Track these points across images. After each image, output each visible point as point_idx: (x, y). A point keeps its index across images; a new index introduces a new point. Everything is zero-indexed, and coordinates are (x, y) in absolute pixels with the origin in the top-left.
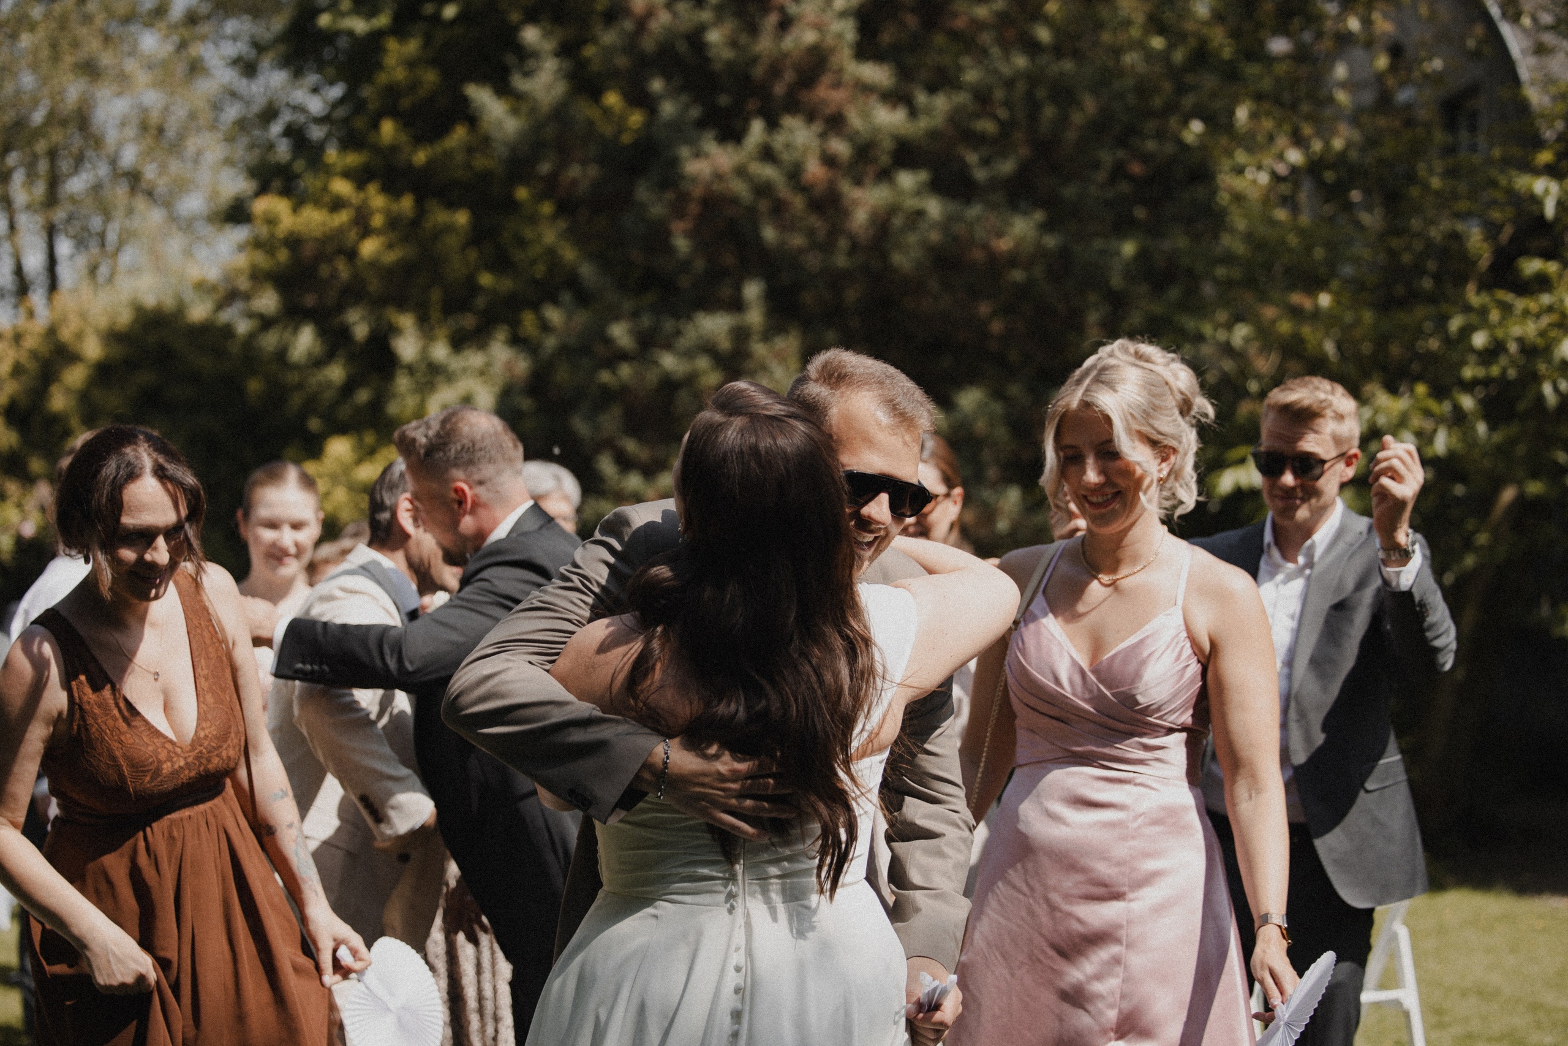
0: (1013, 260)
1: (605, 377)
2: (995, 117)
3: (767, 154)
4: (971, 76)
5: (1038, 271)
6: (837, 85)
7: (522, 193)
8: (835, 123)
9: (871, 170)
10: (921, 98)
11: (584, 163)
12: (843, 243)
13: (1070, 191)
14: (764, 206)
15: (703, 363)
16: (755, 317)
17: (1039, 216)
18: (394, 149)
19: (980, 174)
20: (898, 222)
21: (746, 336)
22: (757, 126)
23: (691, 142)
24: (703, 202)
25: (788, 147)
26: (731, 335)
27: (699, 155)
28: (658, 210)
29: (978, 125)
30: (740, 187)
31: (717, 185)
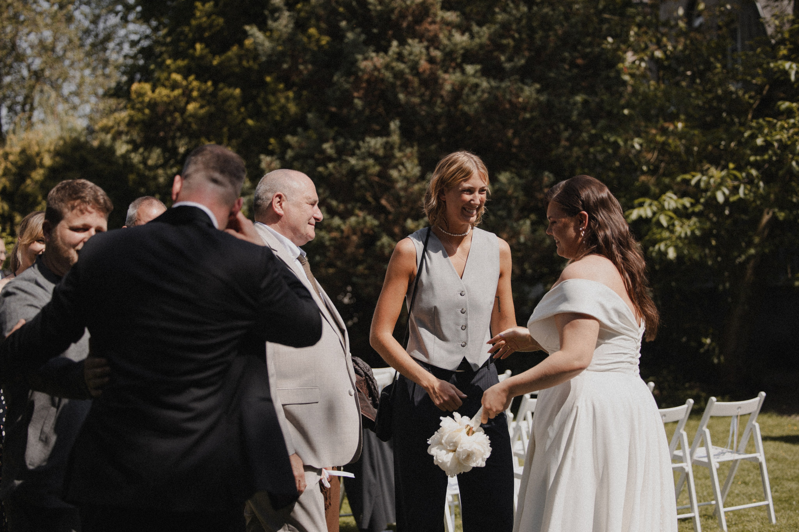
0: (524, 108)
1: (321, 169)
2: (513, 38)
3: (400, 57)
4: (500, 17)
5: (536, 113)
6: (433, 22)
7: (268, 79)
8: (433, 42)
9: (453, 64)
10: (475, 28)
11: (305, 63)
12: (439, 101)
13: (552, 74)
14: (398, 83)
15: (371, 161)
16: (395, 138)
17: (538, 86)
18: (202, 57)
19: (508, 66)
20: (466, 90)
21: (392, 148)
22: (395, 43)
23: (363, 53)
24: (368, 81)
25: (411, 54)
26: (385, 148)
27: (366, 59)
28: (347, 86)
29: (505, 42)
30: (388, 75)
31: (376, 73)
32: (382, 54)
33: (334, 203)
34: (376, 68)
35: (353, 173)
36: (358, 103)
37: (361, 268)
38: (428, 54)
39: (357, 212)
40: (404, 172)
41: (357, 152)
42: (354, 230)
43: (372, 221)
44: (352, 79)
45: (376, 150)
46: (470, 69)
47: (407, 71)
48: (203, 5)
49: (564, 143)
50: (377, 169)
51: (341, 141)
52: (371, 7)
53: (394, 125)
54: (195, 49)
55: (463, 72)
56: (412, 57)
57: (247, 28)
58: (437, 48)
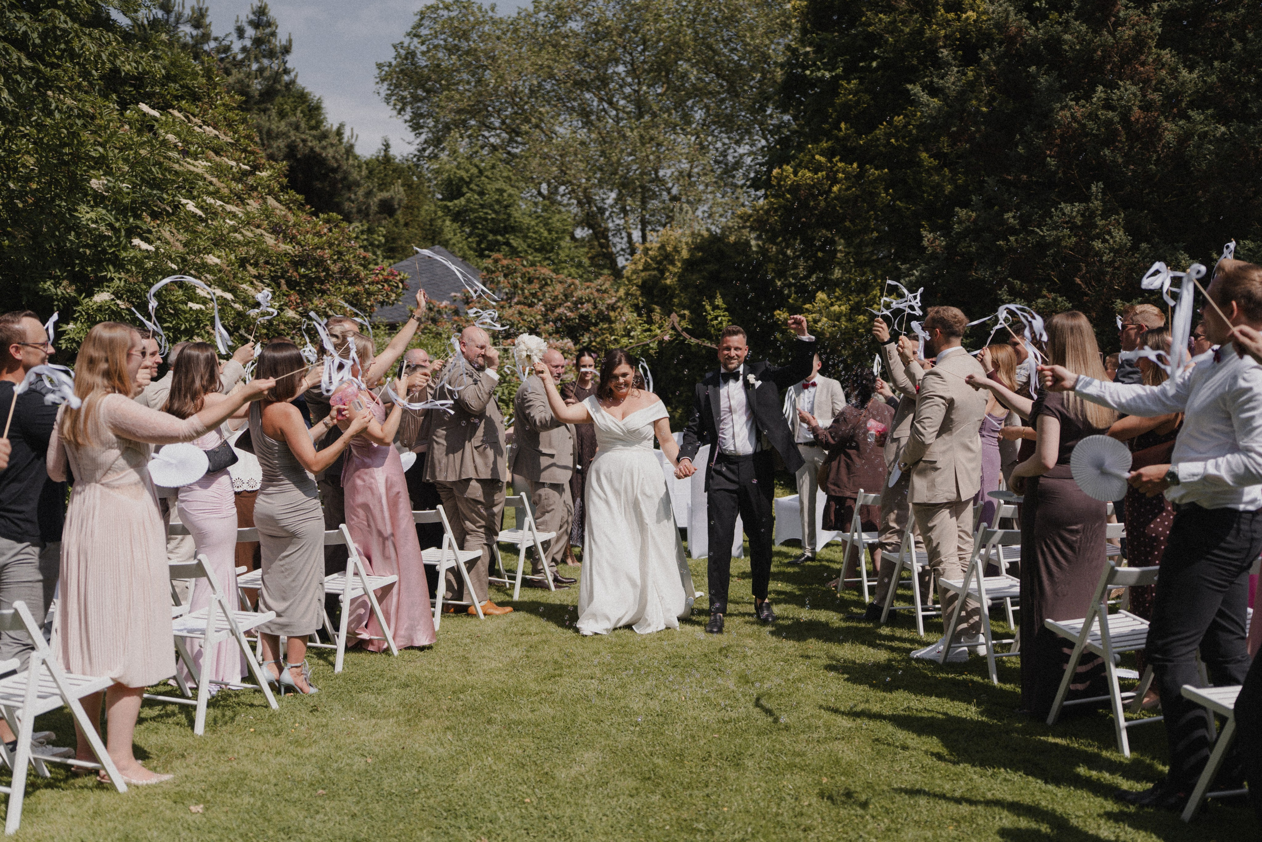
3: (1107, 104)
6: (1143, 64)
16: (1097, 204)
18: (847, 138)
21: (1093, 214)
22: (1100, 88)
23: (1059, 102)
25: (1121, 98)
26: (1083, 215)
27: (1064, 108)
30: (1091, 125)
31: (1075, 125)
32: (1082, 101)
33: (1018, 283)
34: (1075, 119)
35: (1042, 246)
36: (1051, 162)
38: (1143, 100)
39: (1046, 292)
40: (1110, 242)
41: (1048, 221)
44: (1045, 133)
45: (1072, 218)
46: (1197, 115)
47: (1116, 120)
48: (849, 83)
50: (1073, 240)
51: (1026, 209)
52: (1066, 47)
53: (1096, 188)
54: (840, 130)
55: (1188, 119)
56: (1122, 103)
57: (910, 87)
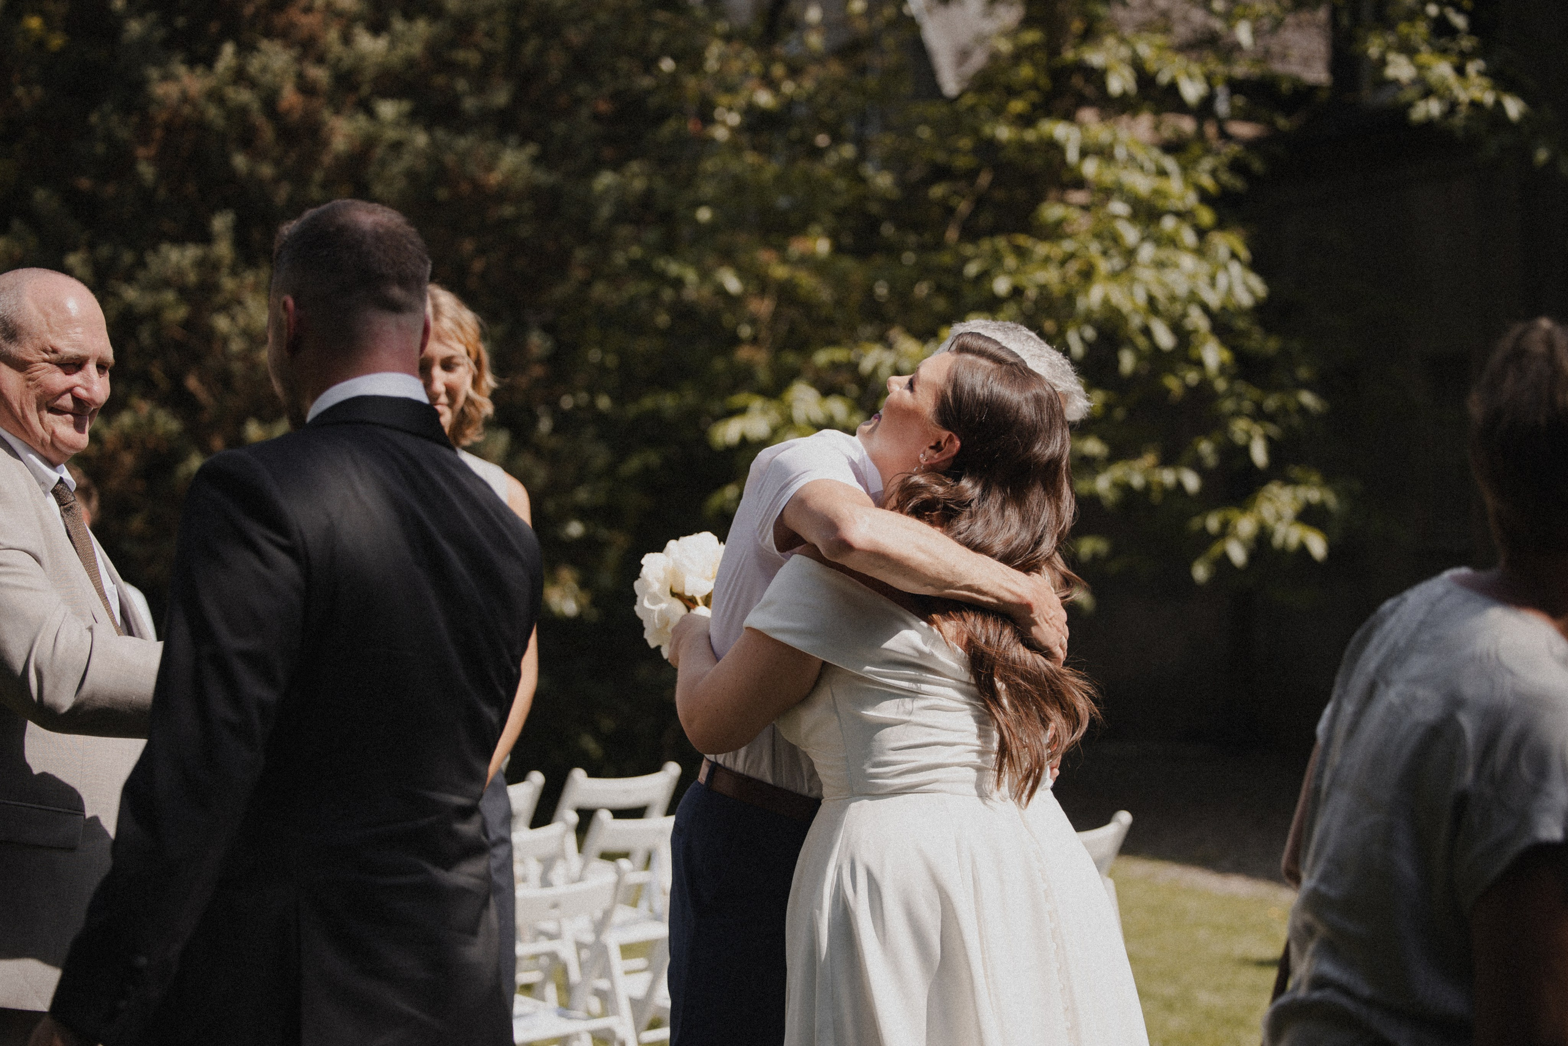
0: (502, 195)
2: (479, 48)
5: (527, 208)
6: (309, 10)
8: (312, 47)
9: (352, 98)
10: (400, 25)
12: (318, 176)
13: (560, 128)
14: (234, 132)
15: (170, 296)
16: (223, 249)
17: (532, 149)
19: (470, 104)
20: (379, 152)
21: (215, 269)
22: (228, 50)
23: (160, 63)
24: (168, 127)
25: (264, 70)
26: (200, 269)
27: (167, 77)
28: (123, 133)
29: (462, 55)
30: (213, 112)
31: (187, 110)
32: (199, 70)
34: (185, 98)
36: (147, 171)
37: (137, 523)
38: (300, 76)
39: (135, 401)
40: (242, 320)
41: (141, 275)
42: (127, 441)
43: (167, 423)
44: (135, 119)
45: (180, 272)
46: (388, 109)
47: (256, 106)
49: (578, 274)
50: (181, 312)
51: (104, 251)
53: (221, 223)
55: (371, 113)
56: (267, 78)
58: (320, 60)
